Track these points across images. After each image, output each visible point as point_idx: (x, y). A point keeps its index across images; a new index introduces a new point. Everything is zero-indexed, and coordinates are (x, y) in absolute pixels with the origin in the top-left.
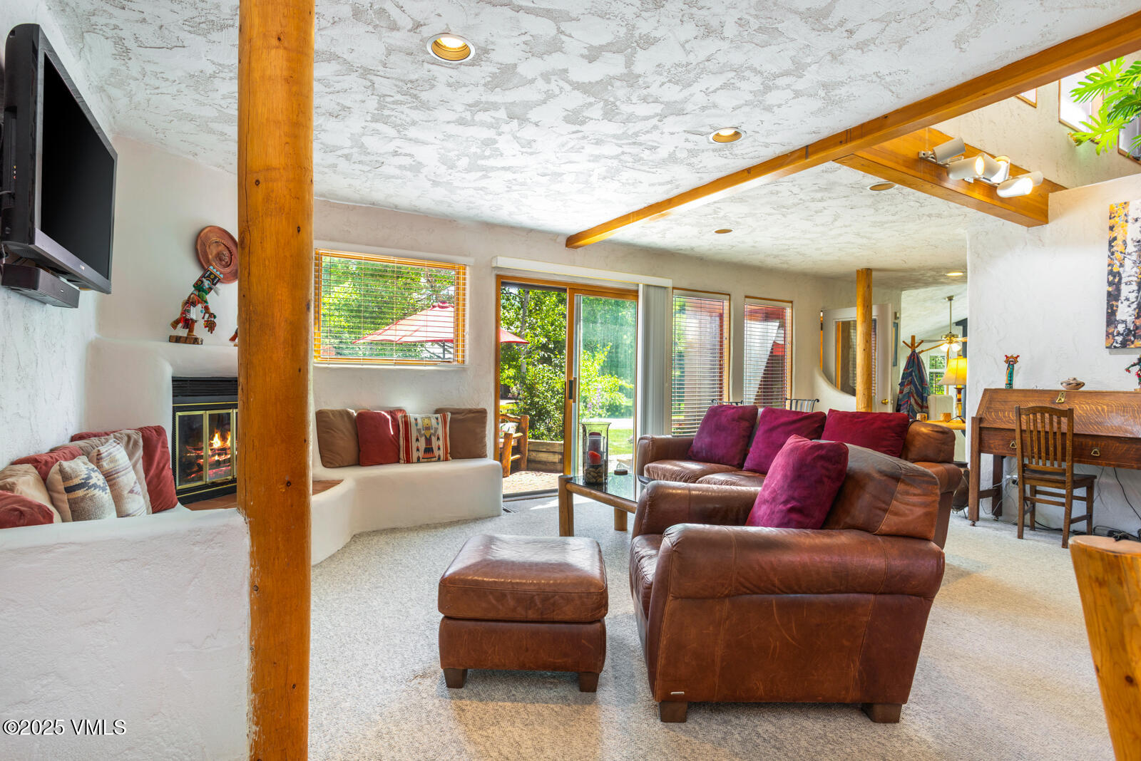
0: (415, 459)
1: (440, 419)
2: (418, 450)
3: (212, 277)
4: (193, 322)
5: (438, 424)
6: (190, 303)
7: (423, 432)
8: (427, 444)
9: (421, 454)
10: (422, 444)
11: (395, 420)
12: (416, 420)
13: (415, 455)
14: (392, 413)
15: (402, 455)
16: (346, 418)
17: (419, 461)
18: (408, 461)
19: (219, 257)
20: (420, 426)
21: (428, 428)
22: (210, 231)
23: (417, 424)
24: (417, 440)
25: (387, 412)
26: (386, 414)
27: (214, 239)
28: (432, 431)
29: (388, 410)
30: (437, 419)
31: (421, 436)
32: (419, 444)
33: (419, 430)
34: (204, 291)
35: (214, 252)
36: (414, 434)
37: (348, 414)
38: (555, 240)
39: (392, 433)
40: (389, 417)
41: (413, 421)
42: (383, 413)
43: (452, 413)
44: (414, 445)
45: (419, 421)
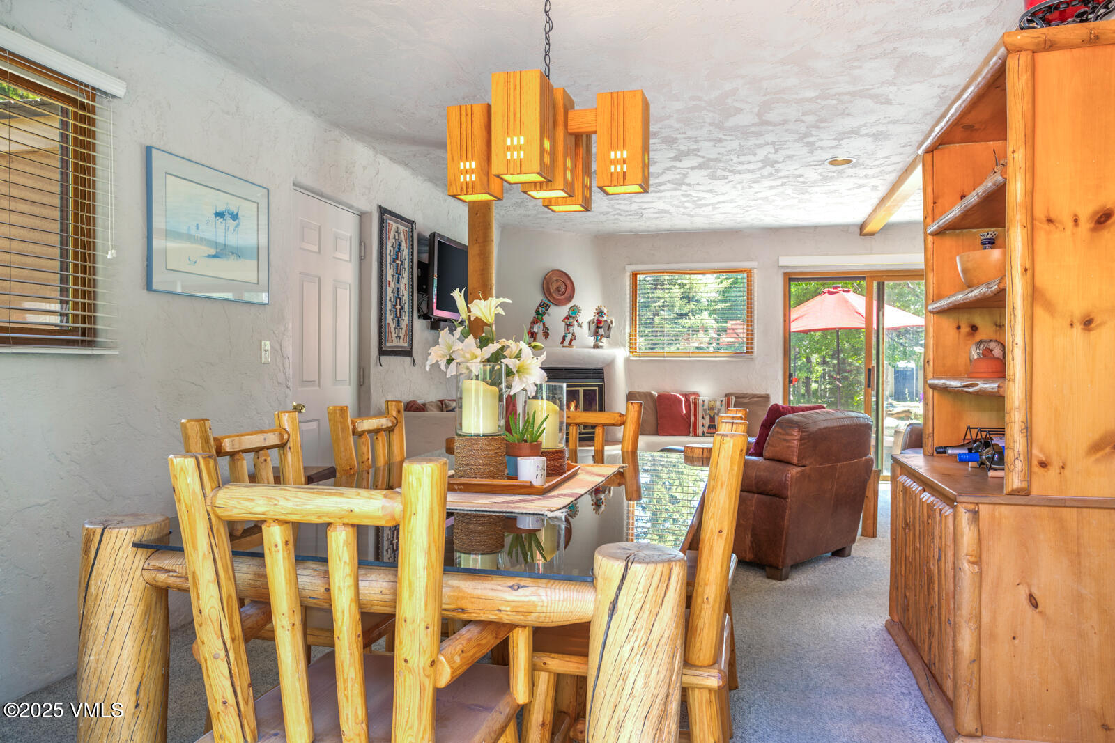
0: (700, 433)
1: (724, 402)
2: (703, 426)
3: (545, 305)
4: (536, 333)
5: (721, 405)
6: (535, 322)
7: (708, 412)
8: (710, 422)
9: (706, 429)
10: (707, 421)
11: (687, 401)
12: (704, 401)
13: (700, 430)
14: (686, 396)
15: (692, 429)
16: (649, 398)
17: (703, 435)
18: (695, 435)
19: (558, 289)
20: (706, 406)
21: (712, 409)
22: (552, 274)
23: (703, 405)
24: (703, 418)
25: (682, 395)
26: (681, 397)
27: (555, 278)
28: (716, 411)
29: (684, 393)
30: (721, 401)
31: (706, 415)
32: (704, 421)
33: (705, 410)
34: (540, 314)
35: (555, 287)
36: (701, 413)
37: (651, 395)
38: (848, 230)
39: (684, 412)
40: (683, 399)
41: (701, 402)
42: (678, 395)
43: (737, 397)
44: (700, 421)
45: (706, 403)
